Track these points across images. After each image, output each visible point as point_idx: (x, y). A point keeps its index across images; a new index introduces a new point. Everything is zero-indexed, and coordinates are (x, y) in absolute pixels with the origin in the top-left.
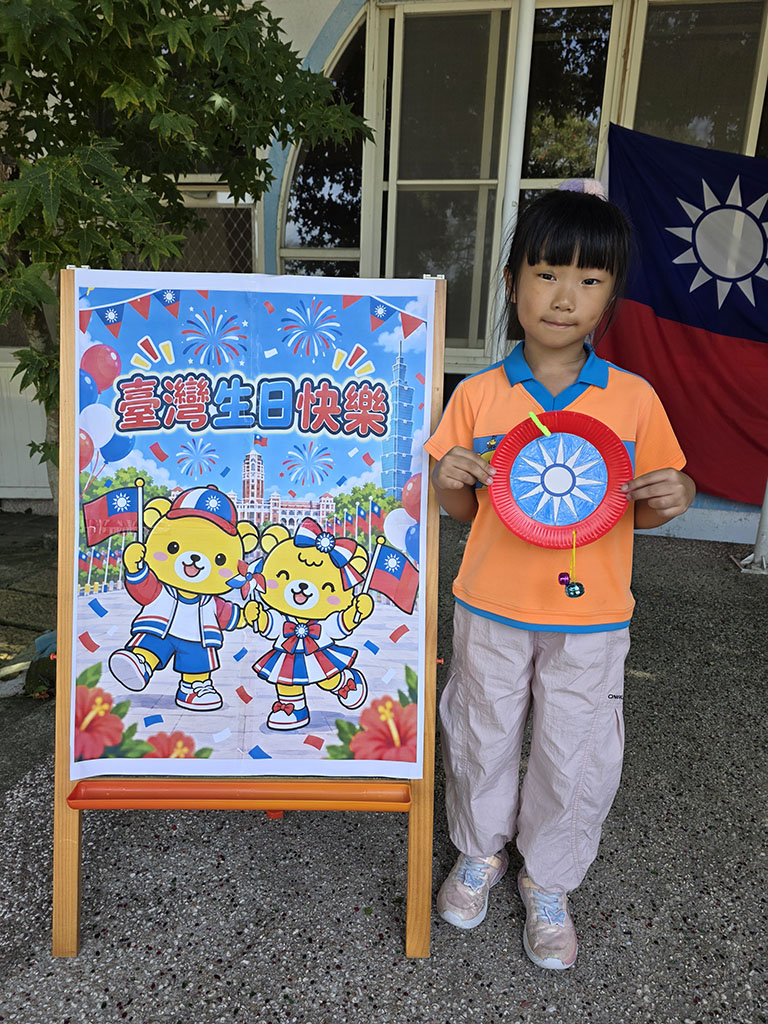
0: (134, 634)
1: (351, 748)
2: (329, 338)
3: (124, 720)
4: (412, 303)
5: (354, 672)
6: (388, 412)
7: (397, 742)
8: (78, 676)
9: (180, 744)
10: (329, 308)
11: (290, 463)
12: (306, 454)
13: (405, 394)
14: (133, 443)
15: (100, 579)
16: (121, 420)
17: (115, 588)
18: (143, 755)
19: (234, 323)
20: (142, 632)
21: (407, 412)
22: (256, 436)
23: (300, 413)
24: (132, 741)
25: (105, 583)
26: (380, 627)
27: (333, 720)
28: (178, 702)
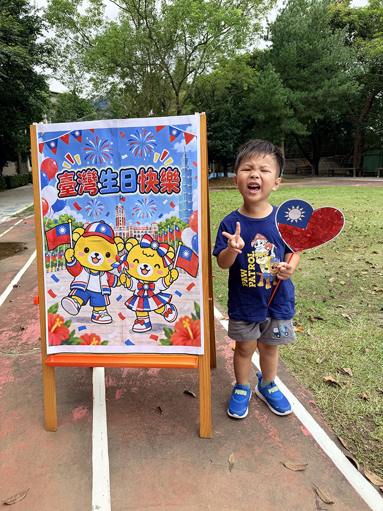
0: (72, 290)
1: (171, 340)
2: (151, 148)
3: (69, 328)
4: (189, 127)
5: (171, 305)
6: (180, 181)
7: (192, 337)
8: (48, 309)
9: (94, 339)
10: (150, 133)
11: (137, 209)
12: (143, 204)
13: (189, 172)
14: (66, 203)
15: (55, 265)
16: (60, 193)
17: (62, 269)
18: (79, 344)
19: (106, 143)
20: (75, 289)
21: (190, 181)
22: (120, 196)
23: (140, 184)
24: (73, 338)
25: (57, 267)
26: (182, 284)
27: (162, 327)
28: (93, 320)
